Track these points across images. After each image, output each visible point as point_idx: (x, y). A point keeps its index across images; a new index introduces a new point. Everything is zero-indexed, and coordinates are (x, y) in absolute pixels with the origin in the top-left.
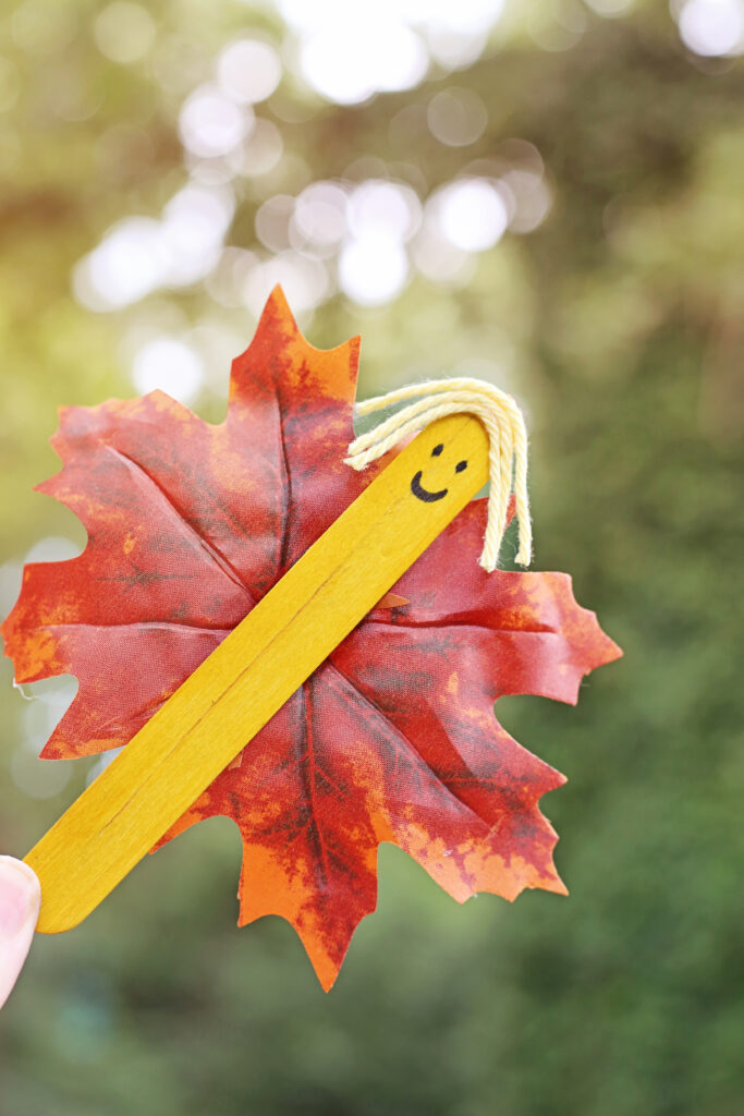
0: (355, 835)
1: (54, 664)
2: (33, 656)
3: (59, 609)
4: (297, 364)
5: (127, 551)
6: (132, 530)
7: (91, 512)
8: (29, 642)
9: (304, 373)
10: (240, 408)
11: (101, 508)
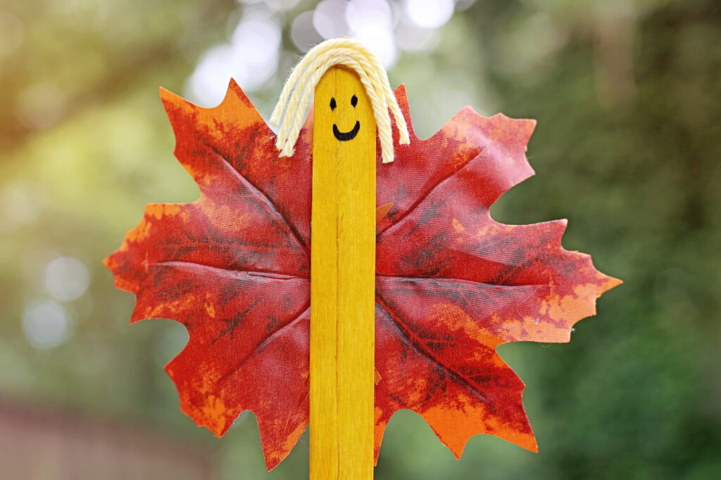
0: (477, 357)
1: (230, 412)
2: (215, 416)
3: (205, 378)
4: (211, 125)
5: (212, 315)
6: (204, 301)
7: (173, 310)
8: (205, 410)
9: (220, 126)
10: (203, 177)
11: (177, 303)
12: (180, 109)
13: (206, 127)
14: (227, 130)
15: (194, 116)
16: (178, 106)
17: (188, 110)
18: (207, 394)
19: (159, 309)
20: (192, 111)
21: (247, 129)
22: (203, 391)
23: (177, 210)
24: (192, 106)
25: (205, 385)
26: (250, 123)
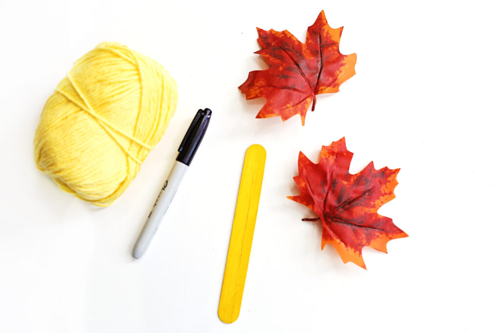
1: (259, 95)
2: (252, 93)
3: (260, 82)
4: (326, 31)
5: (280, 70)
6: (281, 65)
7: (271, 59)
8: (251, 90)
9: (328, 33)
10: (310, 39)
11: (274, 59)
12: (322, 19)
13: (324, 30)
14: (328, 36)
15: (324, 24)
16: (323, 18)
17: (324, 21)
18: (256, 86)
19: (267, 56)
20: (325, 23)
21: (333, 41)
22: (256, 84)
23: (296, 40)
24: (327, 22)
25: (258, 84)
26: (335, 40)
